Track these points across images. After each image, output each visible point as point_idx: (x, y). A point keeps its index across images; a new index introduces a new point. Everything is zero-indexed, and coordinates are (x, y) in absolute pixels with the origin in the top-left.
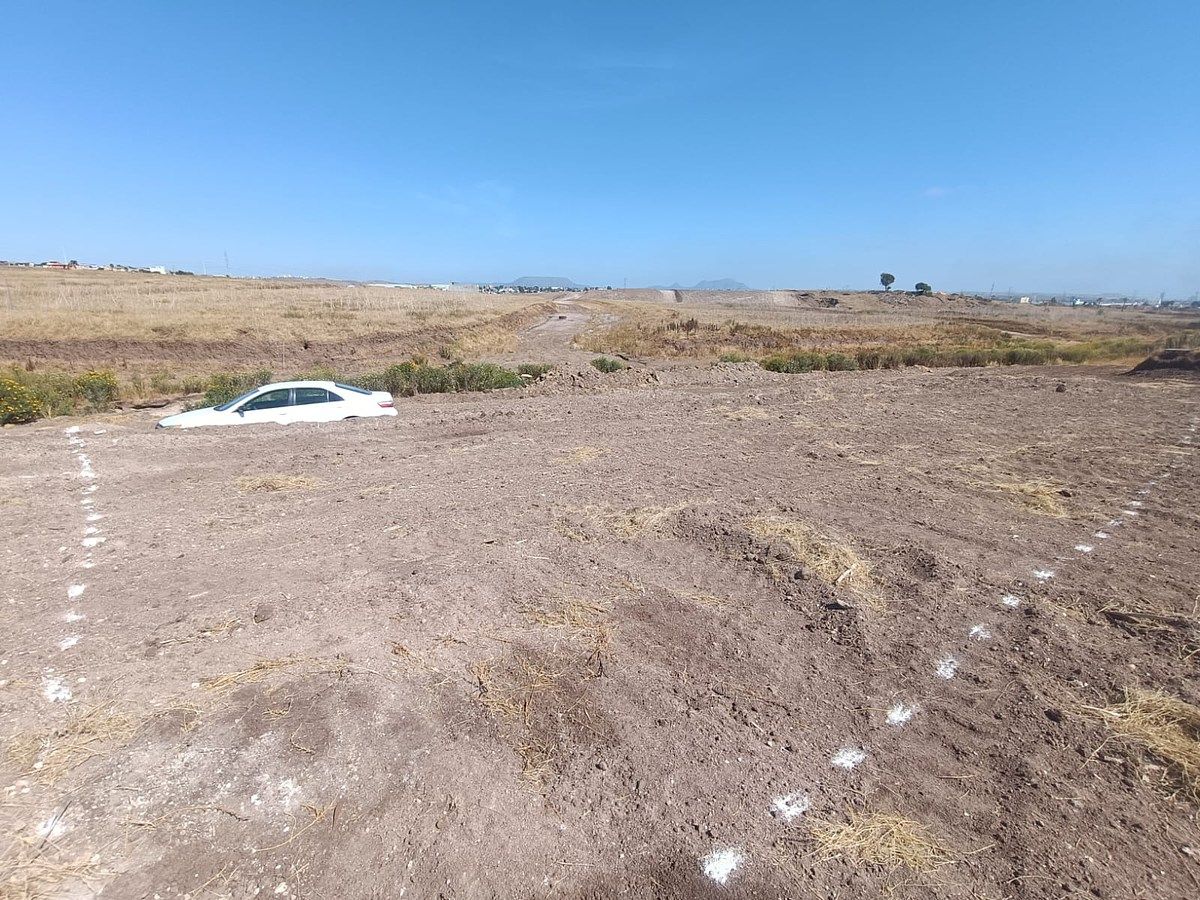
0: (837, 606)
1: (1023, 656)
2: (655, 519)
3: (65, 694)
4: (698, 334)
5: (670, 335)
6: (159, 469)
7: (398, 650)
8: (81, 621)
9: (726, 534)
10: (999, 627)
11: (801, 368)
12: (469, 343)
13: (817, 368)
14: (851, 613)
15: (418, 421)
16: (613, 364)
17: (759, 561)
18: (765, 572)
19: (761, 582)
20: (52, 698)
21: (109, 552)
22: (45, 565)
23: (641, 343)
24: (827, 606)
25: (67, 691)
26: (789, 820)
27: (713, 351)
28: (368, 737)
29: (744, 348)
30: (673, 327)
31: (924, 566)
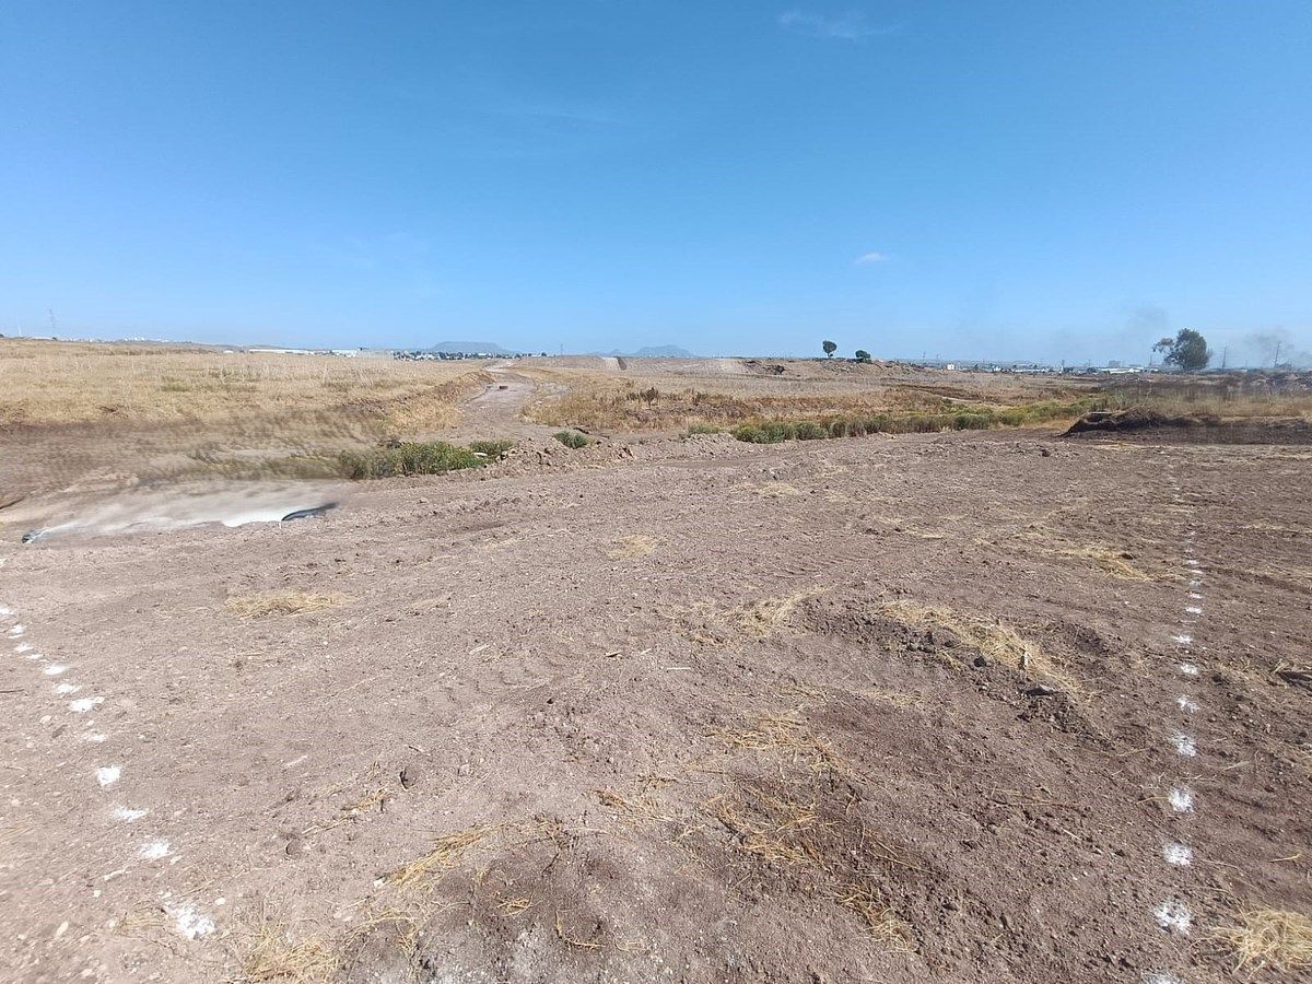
0: (1040, 692)
1: (1244, 725)
2: (782, 613)
3: (205, 926)
4: (661, 404)
5: (632, 405)
6: (100, 596)
7: (607, 801)
8: (148, 817)
9: (869, 623)
10: (1201, 696)
11: (772, 438)
12: (402, 419)
13: (788, 437)
14: (1060, 698)
15: (406, 514)
16: (578, 438)
17: (925, 650)
18: (940, 661)
19: (941, 672)
20: (190, 934)
21: (119, 716)
22: (29, 745)
23: (600, 414)
24: (1028, 693)
25: (206, 920)
26: (1187, 933)
27: (677, 422)
28: (647, 917)
29: (709, 418)
30: (633, 397)
31: (1087, 641)
